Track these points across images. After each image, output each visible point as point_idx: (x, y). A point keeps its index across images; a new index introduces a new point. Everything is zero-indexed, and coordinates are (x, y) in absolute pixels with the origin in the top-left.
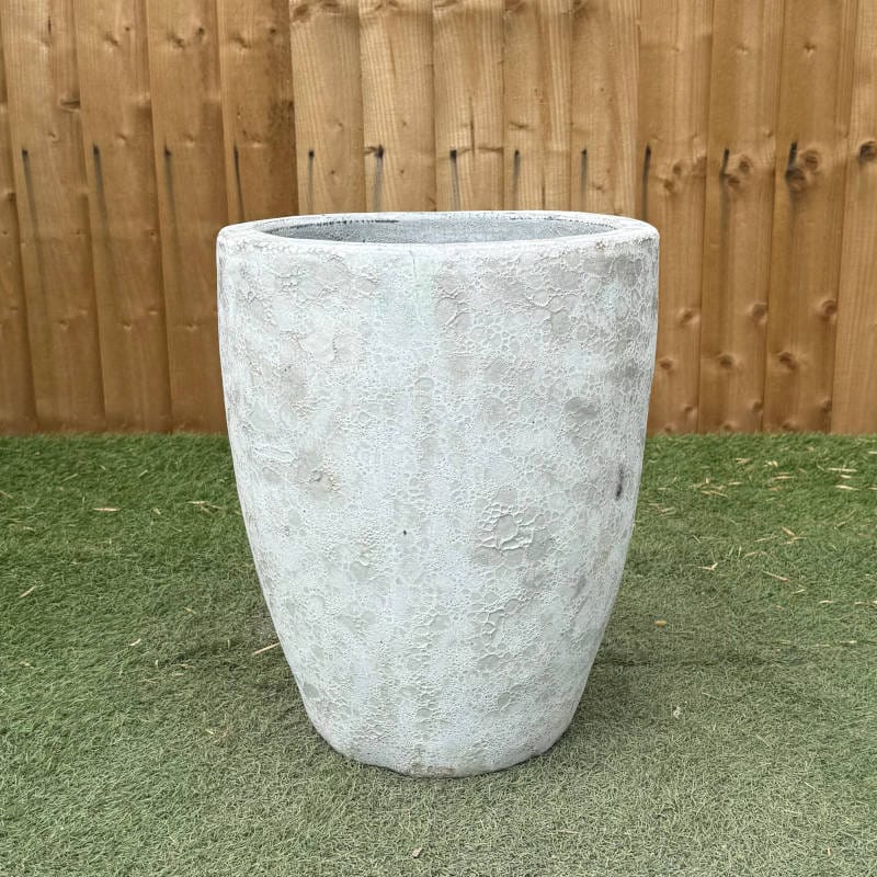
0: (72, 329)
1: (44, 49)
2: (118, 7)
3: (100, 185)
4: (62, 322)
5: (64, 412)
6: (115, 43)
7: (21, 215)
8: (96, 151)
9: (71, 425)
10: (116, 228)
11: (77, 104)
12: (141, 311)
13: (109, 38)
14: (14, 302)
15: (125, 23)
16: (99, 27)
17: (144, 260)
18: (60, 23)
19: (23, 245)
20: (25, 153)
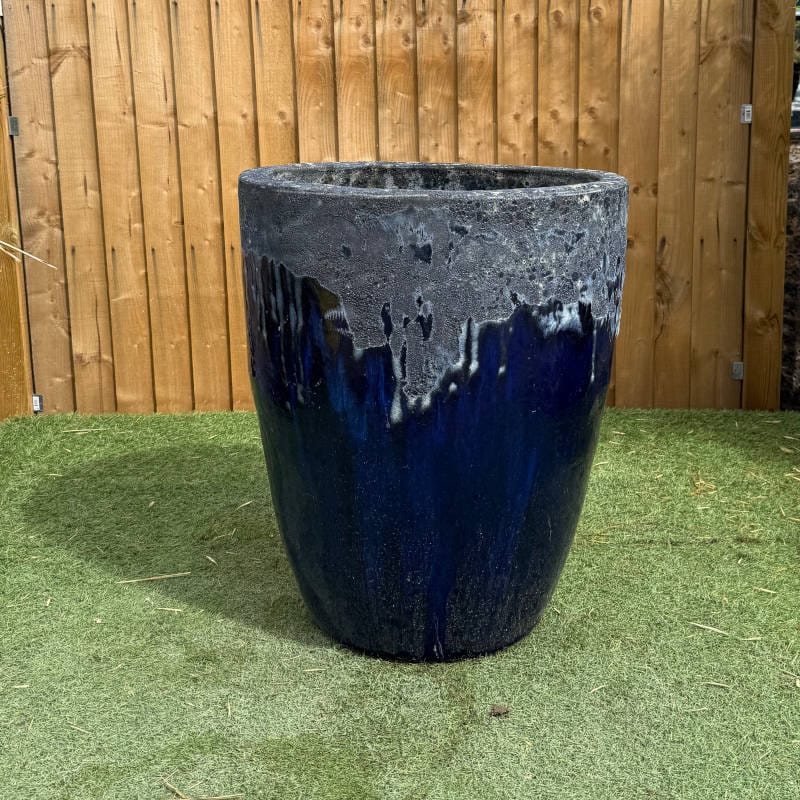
0: (177, 348)
1: (165, 193)
2: (206, 169)
3: (195, 267)
4: (172, 343)
5: (172, 395)
6: (204, 189)
7: (150, 284)
8: (193, 248)
9: (176, 402)
10: (203, 291)
11: (183, 223)
12: (216, 337)
13: (200, 186)
14: (146, 332)
15: (211, 179)
16: (196, 181)
17: (219, 308)
18: (174, 179)
19: (151, 300)
20: (153, 250)
